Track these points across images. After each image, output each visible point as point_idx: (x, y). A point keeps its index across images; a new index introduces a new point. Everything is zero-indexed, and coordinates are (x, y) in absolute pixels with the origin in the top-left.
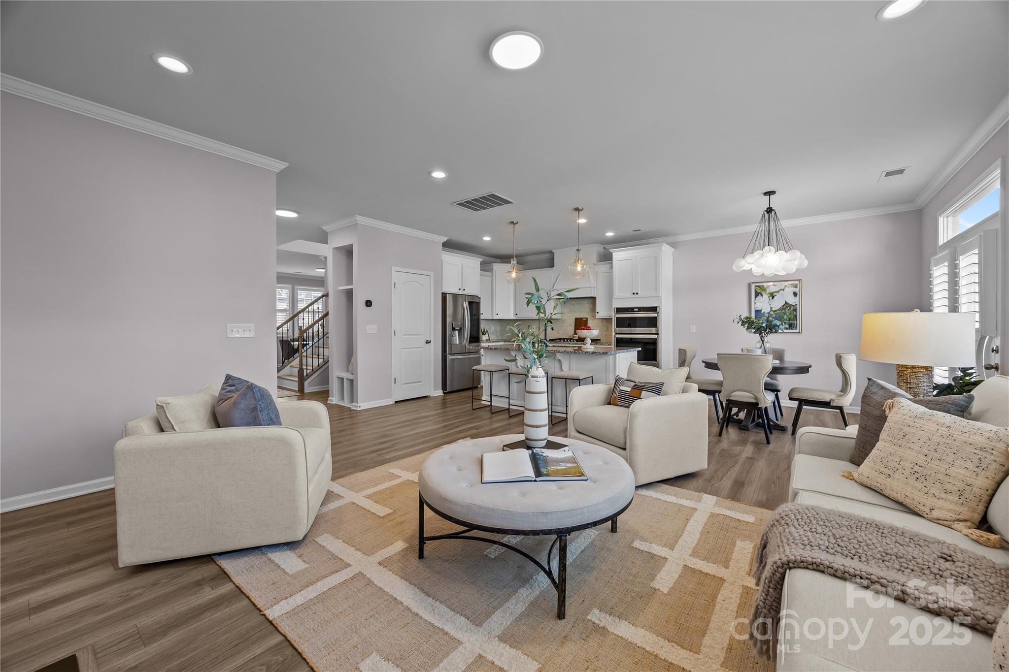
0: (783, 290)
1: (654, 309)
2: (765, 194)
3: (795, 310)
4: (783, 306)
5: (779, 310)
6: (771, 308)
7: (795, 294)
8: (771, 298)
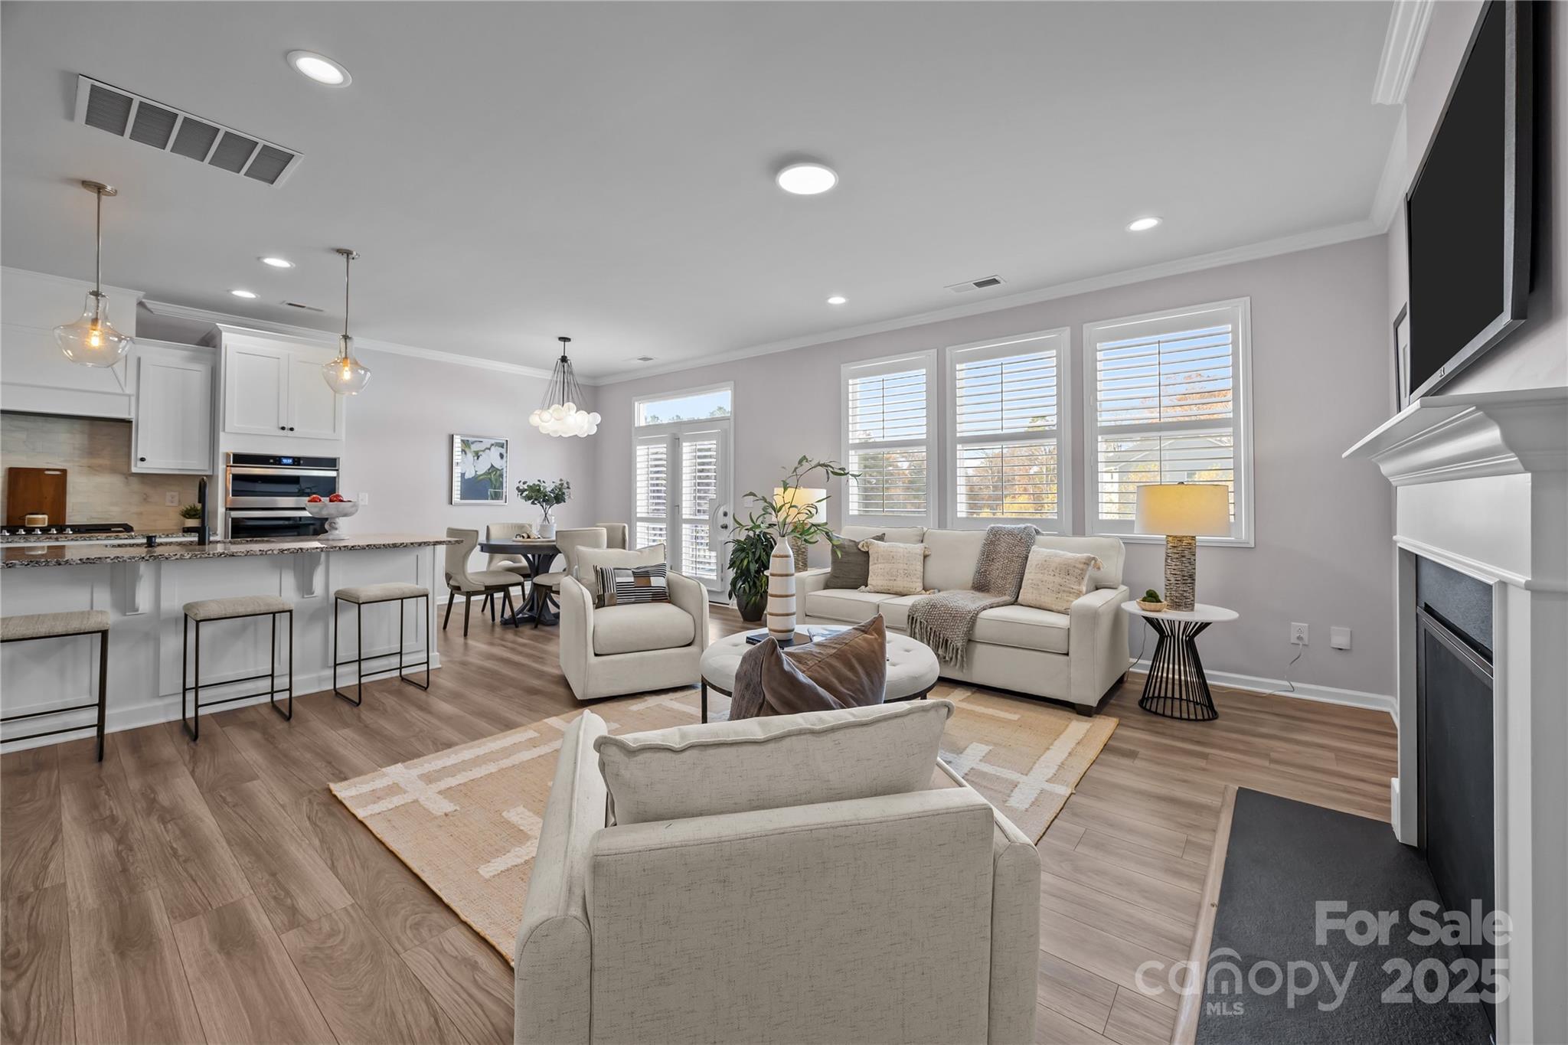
0: (489, 449)
1: (331, 463)
2: (561, 339)
3: (501, 476)
4: (489, 470)
5: (484, 474)
6: (476, 471)
7: (502, 456)
8: (476, 458)
